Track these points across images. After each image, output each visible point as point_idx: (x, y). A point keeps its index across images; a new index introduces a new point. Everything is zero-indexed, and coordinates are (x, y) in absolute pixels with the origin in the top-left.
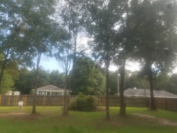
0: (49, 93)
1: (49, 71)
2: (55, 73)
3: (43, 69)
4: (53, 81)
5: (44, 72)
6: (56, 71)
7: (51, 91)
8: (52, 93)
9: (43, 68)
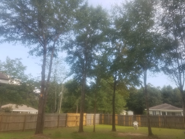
0: (164, 113)
1: (159, 87)
2: (167, 89)
3: (152, 87)
4: (166, 99)
5: (153, 89)
6: (167, 87)
7: (166, 110)
8: (168, 113)
9: (152, 85)
